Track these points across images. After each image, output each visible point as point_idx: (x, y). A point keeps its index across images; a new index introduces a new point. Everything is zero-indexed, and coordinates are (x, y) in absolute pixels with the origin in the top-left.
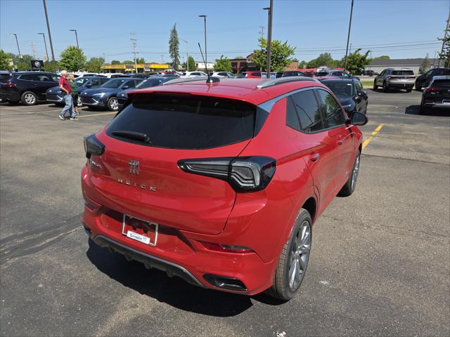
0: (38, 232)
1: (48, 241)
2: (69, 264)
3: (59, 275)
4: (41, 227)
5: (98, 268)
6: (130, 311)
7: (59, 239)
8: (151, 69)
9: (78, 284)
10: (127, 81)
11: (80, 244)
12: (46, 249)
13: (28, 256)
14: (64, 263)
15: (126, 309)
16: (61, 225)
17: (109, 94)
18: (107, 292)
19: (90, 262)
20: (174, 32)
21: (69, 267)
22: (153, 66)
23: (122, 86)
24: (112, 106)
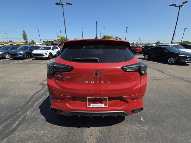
0: (7, 120)
1: (17, 123)
2: (40, 130)
3: (40, 139)
4: (6, 116)
5: (59, 125)
6: (92, 138)
7: (23, 120)
8: (16, 44)
9: (55, 138)
10: (11, 47)
11: (39, 118)
12: (20, 128)
13: (11, 136)
14: (37, 131)
15: (89, 138)
16: (18, 112)
17: (4, 52)
18: (74, 135)
19: (52, 124)
20: (24, 31)
21: (42, 132)
22: (16, 43)
23: (10, 49)
24: (6, 57)
